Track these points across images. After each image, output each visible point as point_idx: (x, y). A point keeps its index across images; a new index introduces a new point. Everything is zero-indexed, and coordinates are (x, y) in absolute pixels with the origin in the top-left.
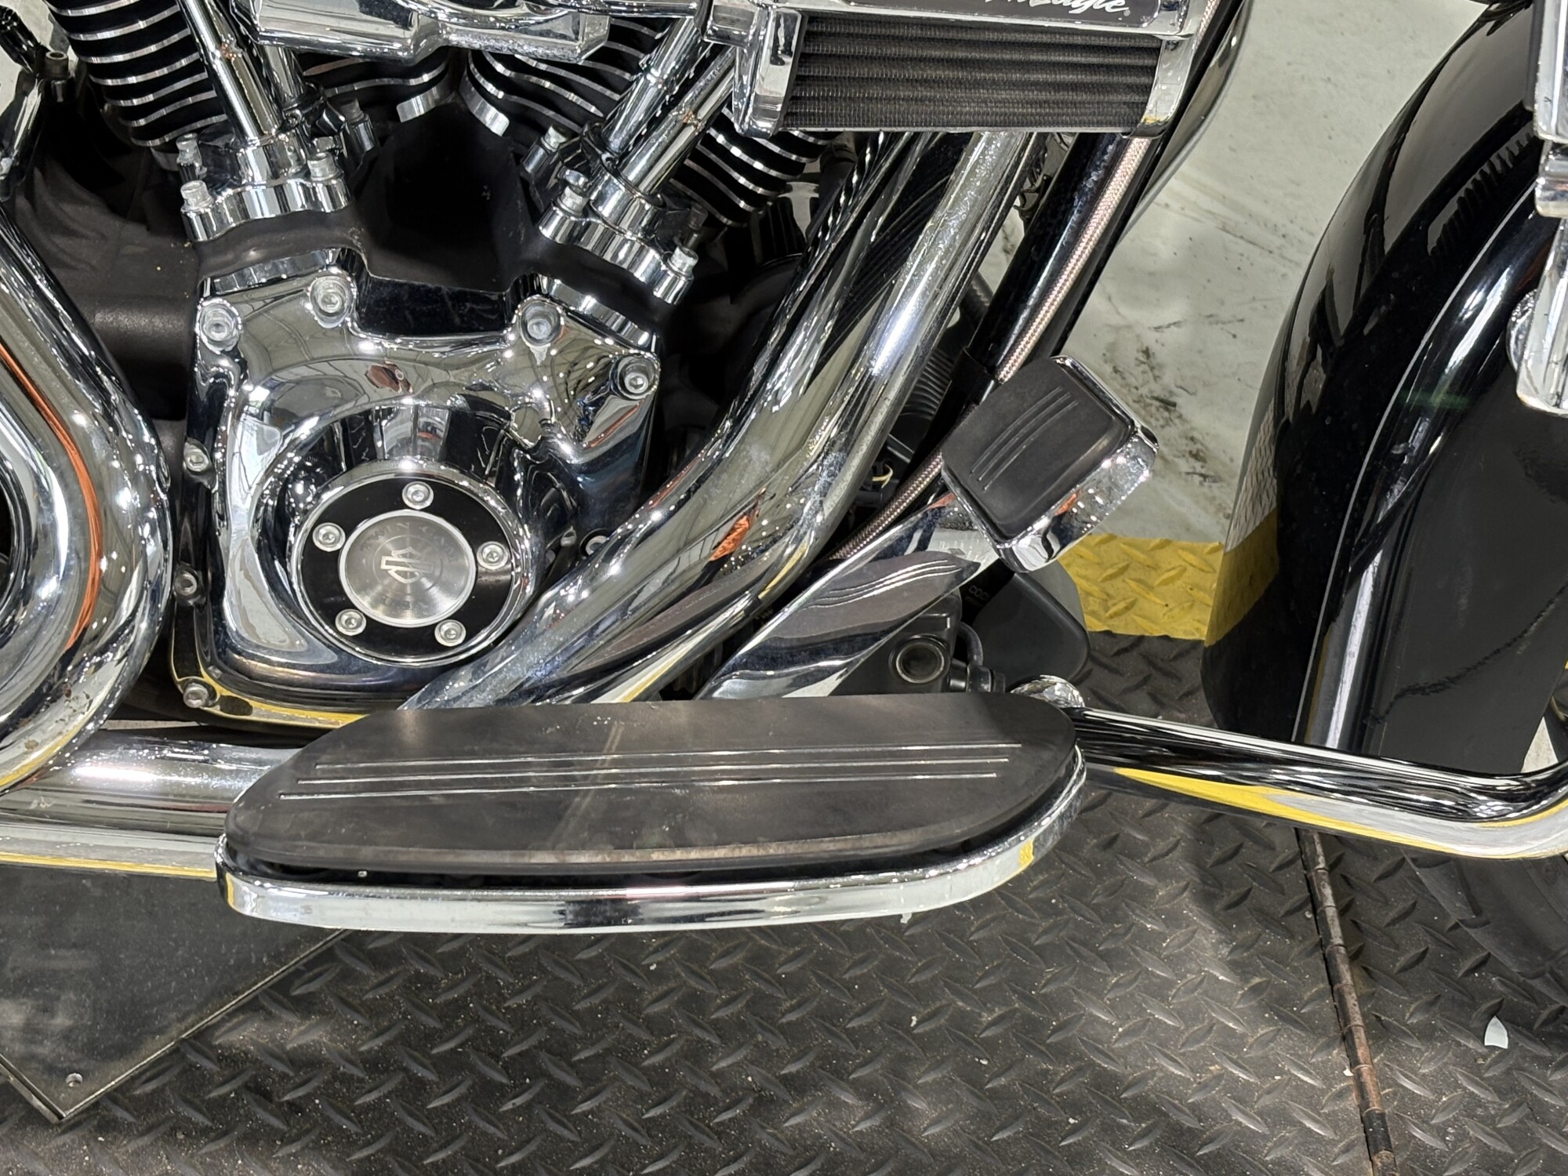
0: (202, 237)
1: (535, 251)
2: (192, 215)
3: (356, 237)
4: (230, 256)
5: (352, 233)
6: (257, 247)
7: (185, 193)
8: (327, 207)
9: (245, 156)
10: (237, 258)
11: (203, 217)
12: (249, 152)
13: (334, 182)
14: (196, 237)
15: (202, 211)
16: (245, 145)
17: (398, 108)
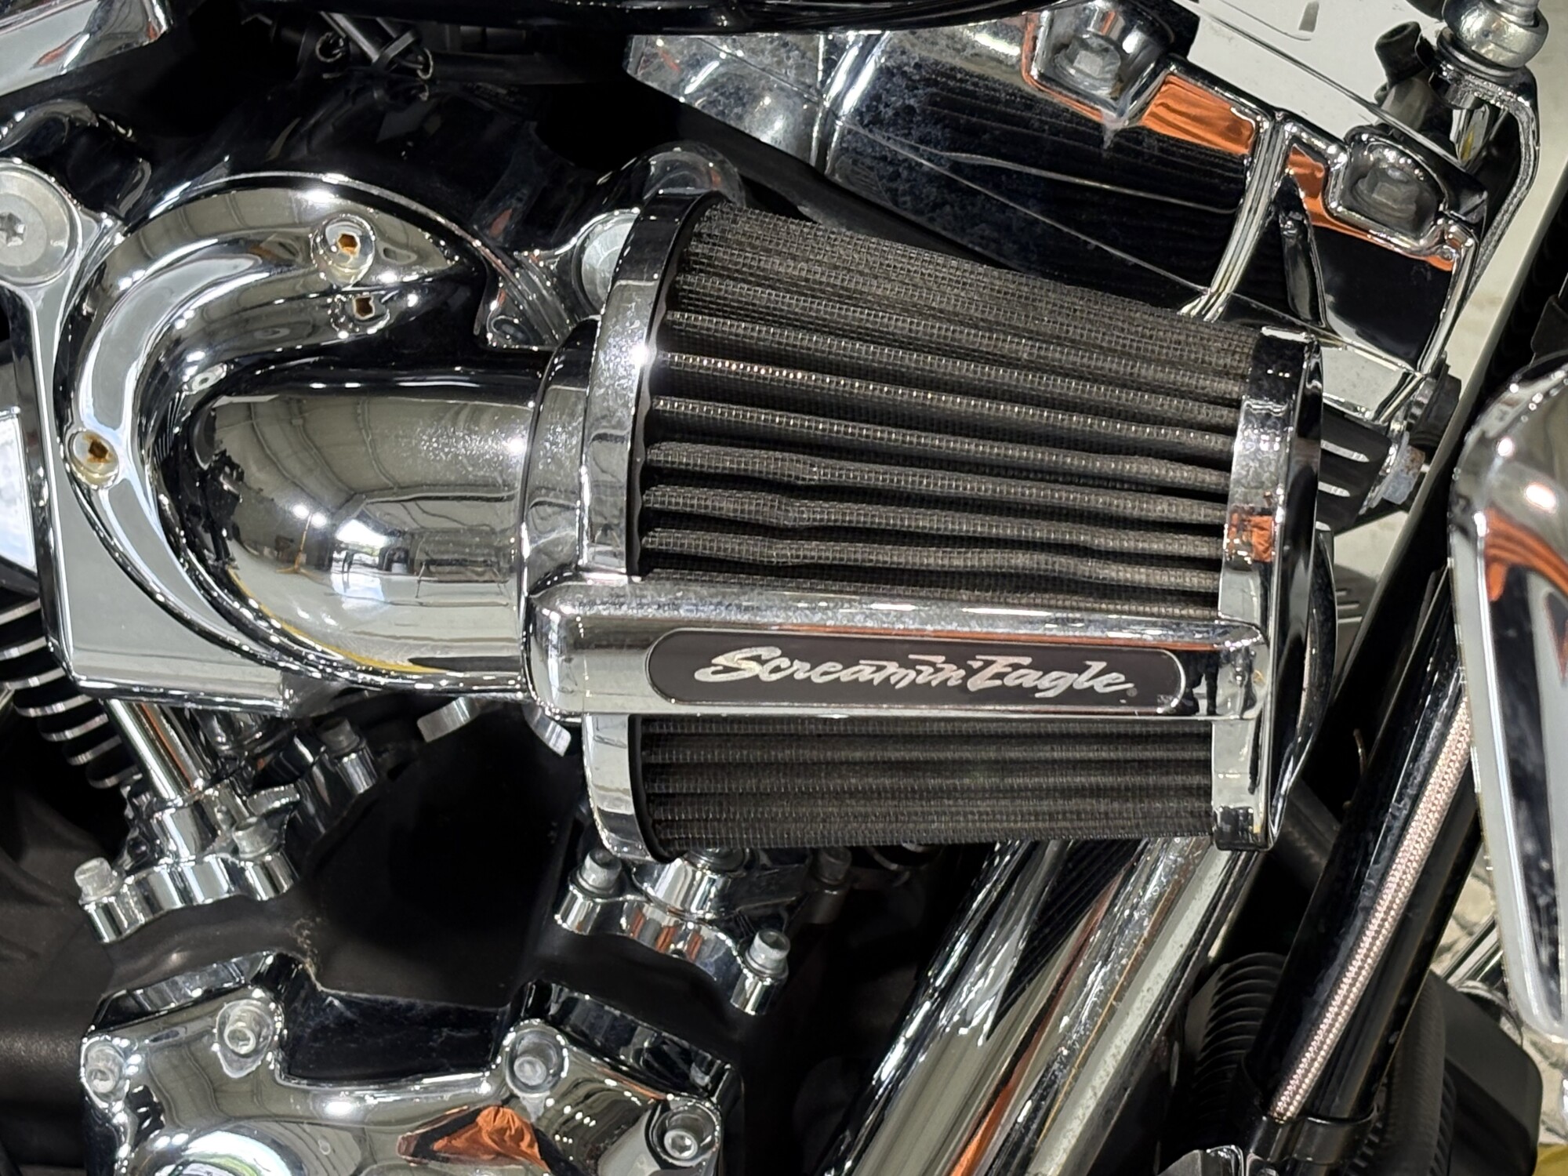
0: (107, 937)
1: (551, 947)
2: (91, 908)
3: (303, 933)
4: (144, 961)
5: (301, 927)
6: (180, 947)
7: (79, 879)
8: (263, 894)
9: (160, 823)
10: (154, 964)
11: (107, 910)
12: (167, 816)
13: (268, 858)
14: (100, 938)
15: (105, 900)
16: (163, 804)
17: (421, 723)
